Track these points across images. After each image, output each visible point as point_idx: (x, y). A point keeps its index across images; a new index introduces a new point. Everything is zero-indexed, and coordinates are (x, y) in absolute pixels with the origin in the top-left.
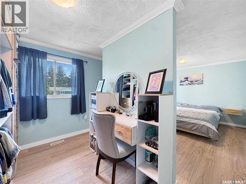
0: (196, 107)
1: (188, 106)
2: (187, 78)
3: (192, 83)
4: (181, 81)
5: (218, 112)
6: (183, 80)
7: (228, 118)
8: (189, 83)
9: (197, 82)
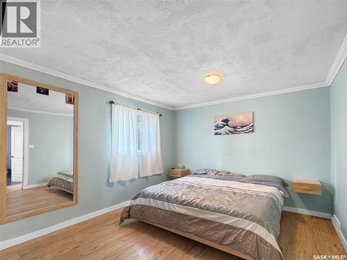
0: (242, 178)
1: (228, 176)
2: (226, 121)
3: (235, 130)
4: (218, 127)
5: (279, 189)
6: (220, 123)
7: (296, 199)
8: (231, 129)
9: (245, 129)
